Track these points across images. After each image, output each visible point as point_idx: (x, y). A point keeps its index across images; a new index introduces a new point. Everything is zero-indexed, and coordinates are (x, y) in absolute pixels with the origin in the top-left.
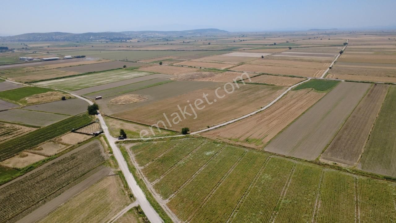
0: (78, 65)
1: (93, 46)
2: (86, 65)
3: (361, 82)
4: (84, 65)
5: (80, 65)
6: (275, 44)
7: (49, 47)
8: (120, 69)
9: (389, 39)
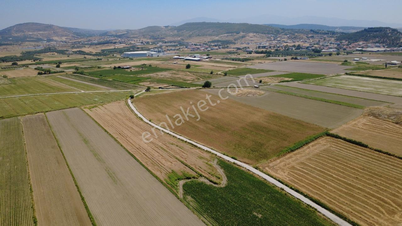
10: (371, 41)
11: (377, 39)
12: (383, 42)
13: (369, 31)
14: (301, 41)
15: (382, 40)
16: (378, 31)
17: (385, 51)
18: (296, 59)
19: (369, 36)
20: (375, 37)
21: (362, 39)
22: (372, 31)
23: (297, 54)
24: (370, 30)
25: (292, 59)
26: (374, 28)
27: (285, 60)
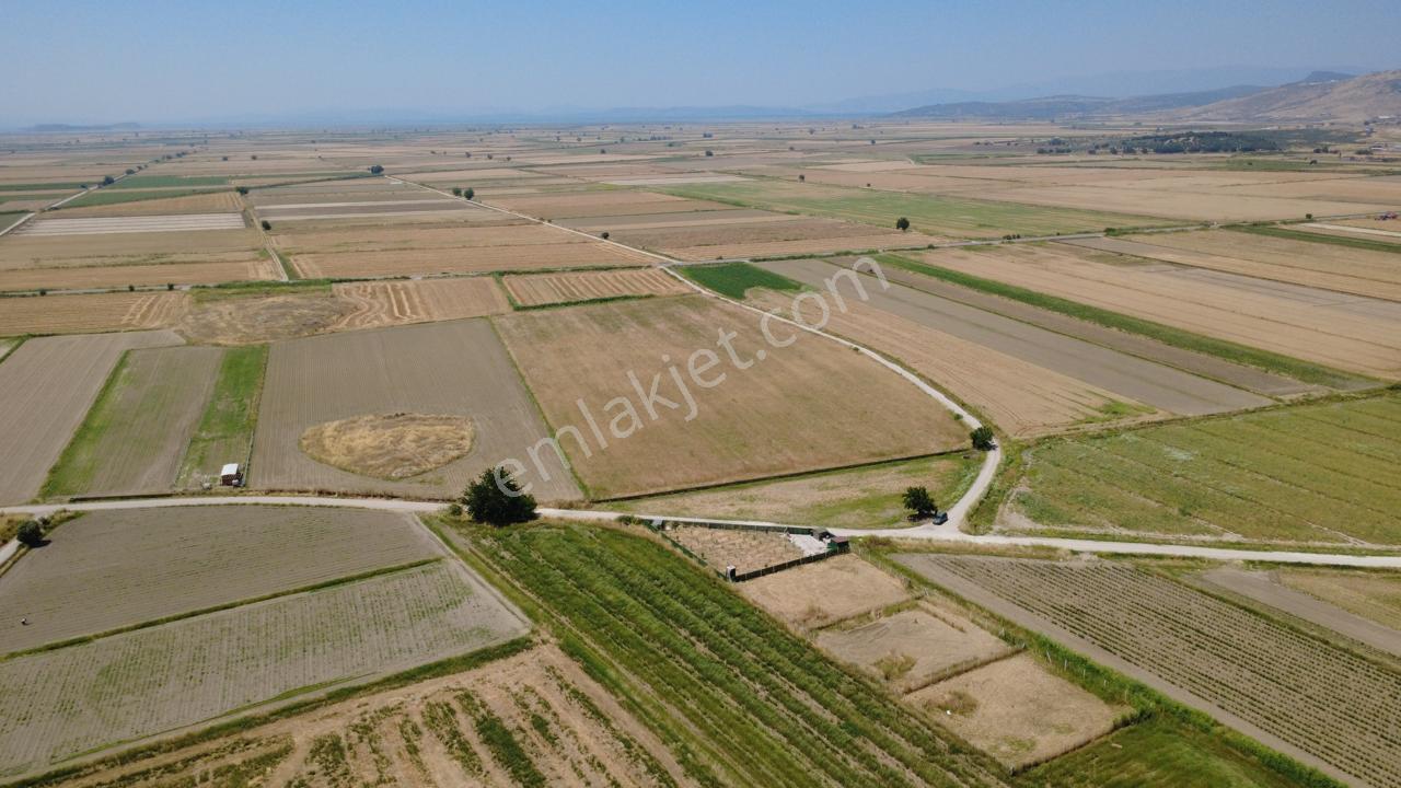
3: (789, 258)
6: (109, 181)
9: (433, 152)
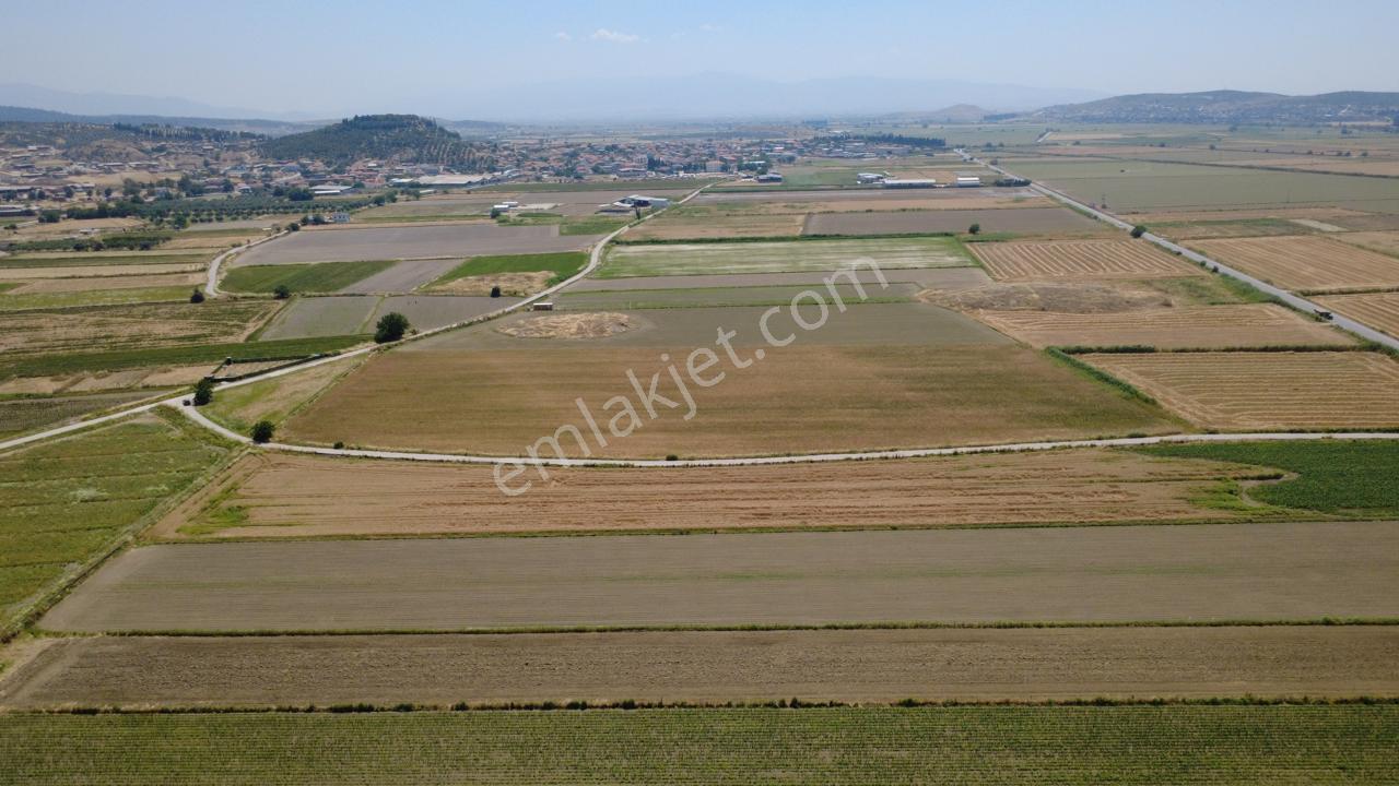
0: (898, 211)
1: (1212, 148)
2: (925, 210)
4: (919, 210)
5: (904, 210)
7: (1077, 143)
8: (947, 235)
10: (396, 157)
11: (411, 153)
12: (433, 160)
13: (364, 128)
14: (133, 164)
15: (425, 152)
16: (395, 127)
17: (482, 183)
18: (318, 221)
19: (379, 143)
20: (399, 145)
21: (363, 151)
22: (376, 127)
23: (260, 208)
24: (365, 123)
25: (305, 222)
26: (375, 118)
27: (294, 228)
